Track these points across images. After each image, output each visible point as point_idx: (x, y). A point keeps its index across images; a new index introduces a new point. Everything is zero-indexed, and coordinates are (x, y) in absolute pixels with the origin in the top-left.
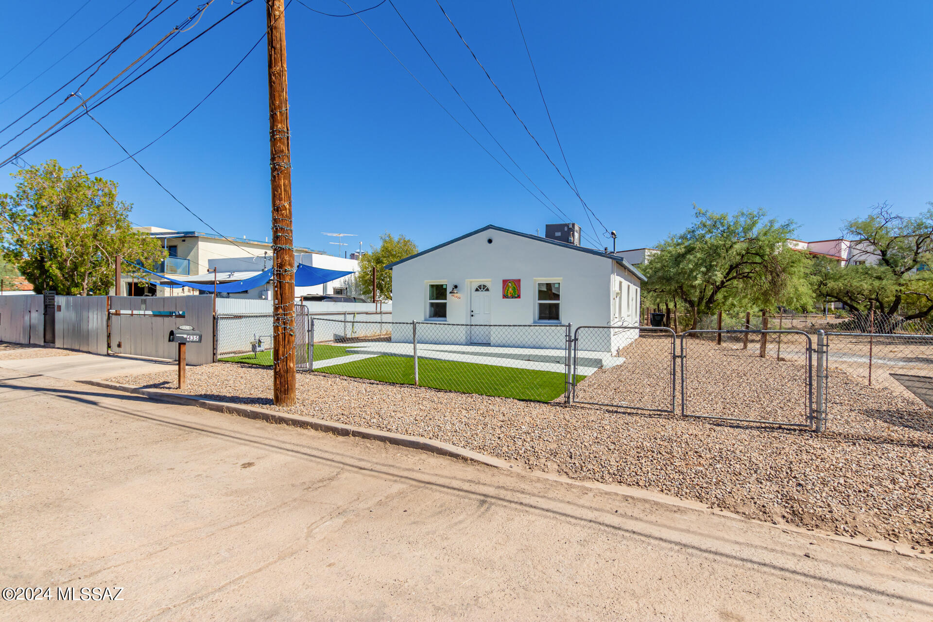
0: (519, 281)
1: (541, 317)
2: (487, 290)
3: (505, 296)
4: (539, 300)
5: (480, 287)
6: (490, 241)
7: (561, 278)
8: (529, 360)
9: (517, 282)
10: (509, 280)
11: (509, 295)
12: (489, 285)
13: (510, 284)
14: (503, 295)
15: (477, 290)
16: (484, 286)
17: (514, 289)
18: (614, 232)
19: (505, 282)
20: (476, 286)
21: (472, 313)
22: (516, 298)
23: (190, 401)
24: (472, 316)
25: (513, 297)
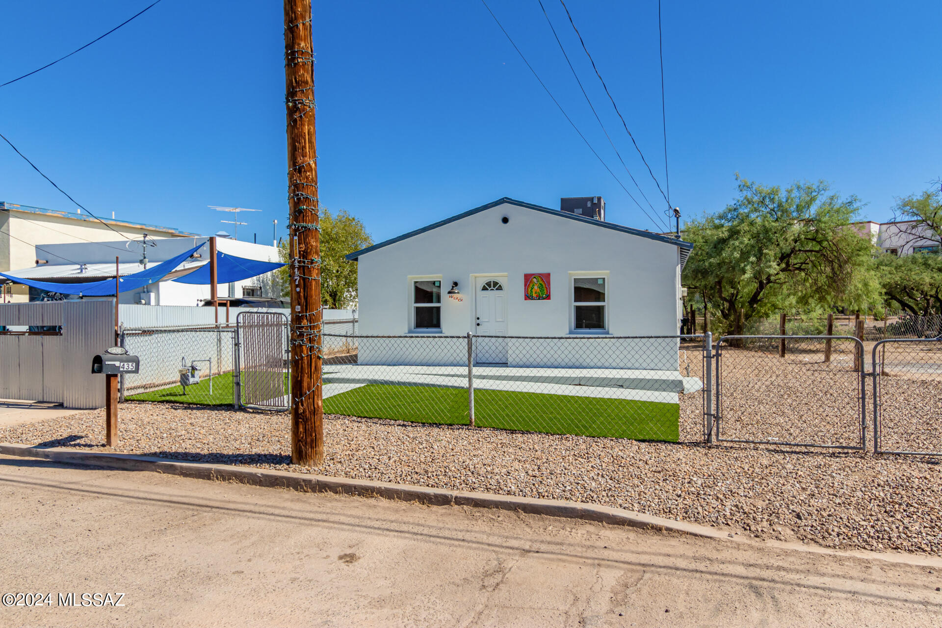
0: (549, 275)
1: (579, 325)
2: (500, 288)
3: (528, 297)
4: (575, 301)
5: (489, 284)
6: (505, 220)
7: (608, 271)
8: (580, 385)
9: (545, 278)
10: (533, 274)
11: (534, 295)
12: (502, 281)
13: (535, 280)
14: (525, 295)
15: (484, 289)
16: (495, 284)
17: (541, 287)
18: (678, 209)
19: (528, 278)
20: (482, 282)
21: (478, 321)
22: (544, 299)
23: (144, 464)
24: (478, 325)
25: (539, 298)
